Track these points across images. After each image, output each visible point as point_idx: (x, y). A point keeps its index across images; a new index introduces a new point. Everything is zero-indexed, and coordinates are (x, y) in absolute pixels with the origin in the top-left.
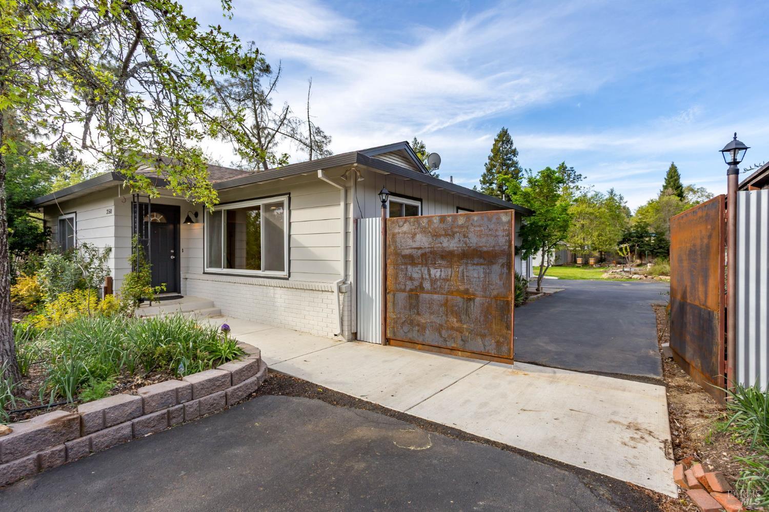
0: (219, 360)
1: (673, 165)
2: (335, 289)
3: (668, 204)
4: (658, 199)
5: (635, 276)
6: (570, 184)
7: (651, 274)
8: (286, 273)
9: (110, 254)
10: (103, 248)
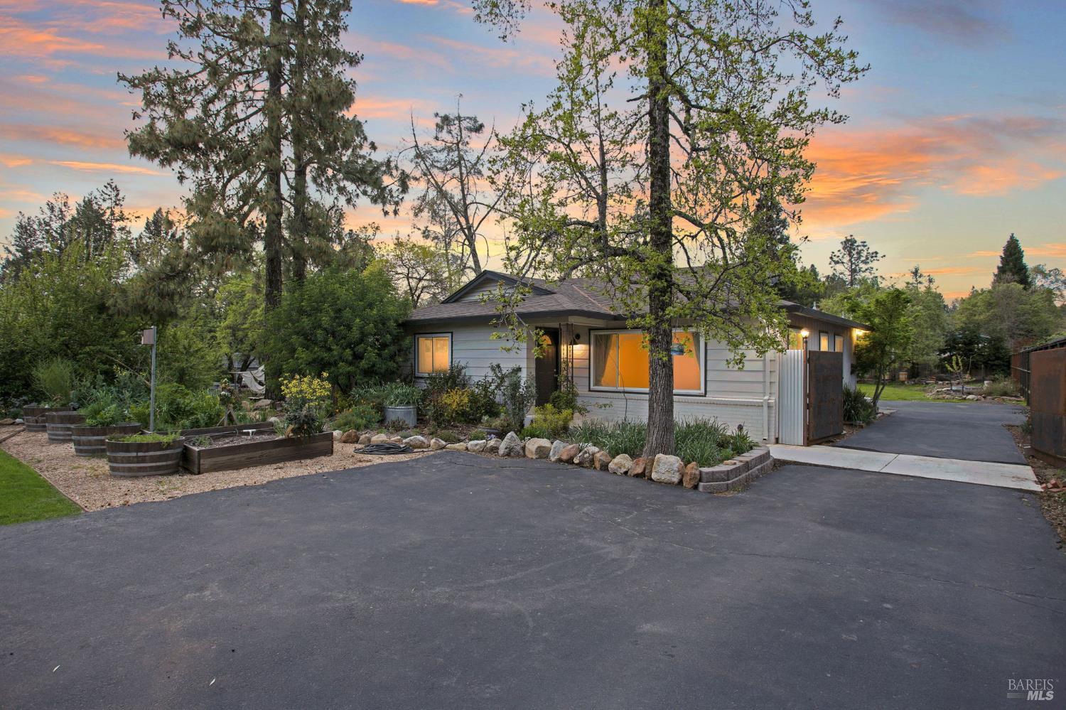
0: (739, 451)
1: (1012, 238)
3: (1006, 295)
4: (991, 288)
5: (970, 397)
6: (861, 265)
7: (990, 393)
8: (702, 391)
9: (519, 374)
10: (507, 367)
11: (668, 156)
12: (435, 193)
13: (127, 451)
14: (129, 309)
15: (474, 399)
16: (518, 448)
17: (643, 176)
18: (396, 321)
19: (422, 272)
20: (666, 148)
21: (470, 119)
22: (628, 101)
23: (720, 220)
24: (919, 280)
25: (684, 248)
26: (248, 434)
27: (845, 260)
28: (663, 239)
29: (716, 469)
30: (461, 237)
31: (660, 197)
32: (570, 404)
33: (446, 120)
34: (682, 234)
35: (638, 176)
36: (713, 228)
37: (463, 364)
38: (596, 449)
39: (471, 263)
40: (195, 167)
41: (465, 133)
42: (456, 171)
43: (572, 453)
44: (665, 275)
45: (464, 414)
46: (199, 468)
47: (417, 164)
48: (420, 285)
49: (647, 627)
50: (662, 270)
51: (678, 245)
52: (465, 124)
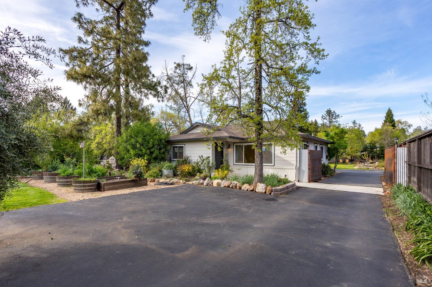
1: (389, 109)
2: (295, 168)
3: (387, 130)
4: (381, 128)
5: (371, 168)
6: (333, 120)
7: (378, 166)
8: (273, 164)
9: (209, 159)
10: (205, 157)
11: (261, 84)
12: (175, 93)
13: (80, 183)
14: (66, 136)
15: (193, 168)
16: (211, 183)
17: (253, 90)
18: (165, 140)
19: (171, 122)
20: (261, 81)
21: (188, 65)
22: (248, 64)
23: (279, 105)
24: (356, 125)
25: (267, 115)
26: (117, 179)
27: (327, 118)
28: (260, 112)
29: (277, 188)
30: (185, 110)
31: (259, 98)
32: (227, 169)
33: (179, 65)
34: (266, 110)
35: (251, 90)
36: (276, 108)
37: (189, 155)
38: (237, 182)
39: (188, 119)
40: (90, 84)
41: (185, 70)
42: (182, 85)
43: (229, 184)
44: (260, 124)
45: (189, 173)
46: (104, 189)
47: (168, 82)
48: (170, 127)
49: (256, 226)
50: (259, 122)
51: (265, 114)
52: (185, 67)
